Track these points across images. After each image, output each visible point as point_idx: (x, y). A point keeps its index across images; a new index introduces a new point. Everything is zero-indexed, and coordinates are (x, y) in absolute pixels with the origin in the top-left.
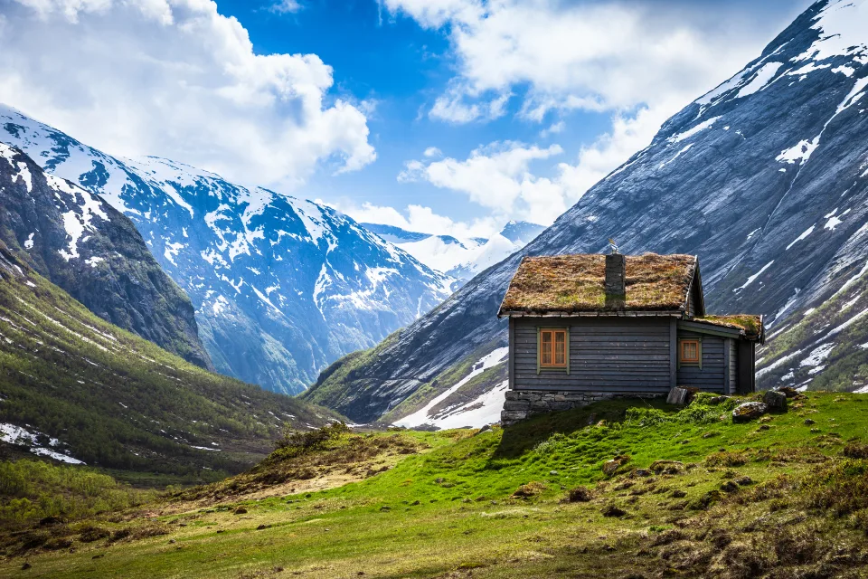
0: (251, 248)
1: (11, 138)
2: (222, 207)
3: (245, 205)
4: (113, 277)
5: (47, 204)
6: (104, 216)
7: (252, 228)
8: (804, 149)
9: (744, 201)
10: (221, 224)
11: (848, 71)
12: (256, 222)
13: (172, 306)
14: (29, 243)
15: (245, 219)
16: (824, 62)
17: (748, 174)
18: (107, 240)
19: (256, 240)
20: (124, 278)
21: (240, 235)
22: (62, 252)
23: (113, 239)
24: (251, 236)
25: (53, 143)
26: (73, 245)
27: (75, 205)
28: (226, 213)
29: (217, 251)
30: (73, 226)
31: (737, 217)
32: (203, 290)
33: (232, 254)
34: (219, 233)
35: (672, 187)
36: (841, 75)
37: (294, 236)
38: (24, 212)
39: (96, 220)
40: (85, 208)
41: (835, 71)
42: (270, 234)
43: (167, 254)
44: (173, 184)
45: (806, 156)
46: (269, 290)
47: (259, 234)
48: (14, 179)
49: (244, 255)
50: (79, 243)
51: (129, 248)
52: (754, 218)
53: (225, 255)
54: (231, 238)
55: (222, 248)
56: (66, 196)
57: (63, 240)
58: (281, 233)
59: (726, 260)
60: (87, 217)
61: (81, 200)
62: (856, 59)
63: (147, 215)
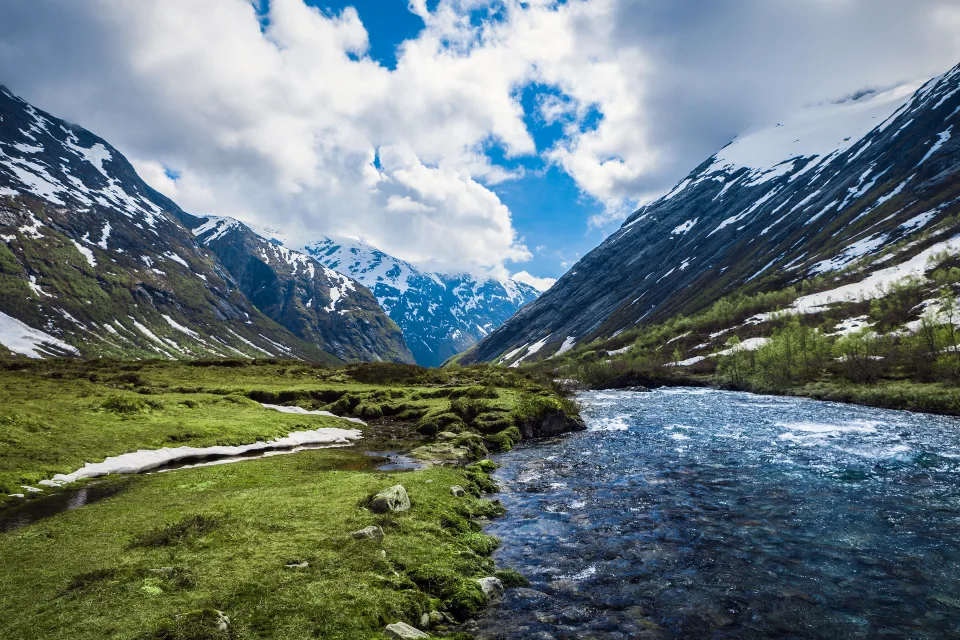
0: (477, 305)
1: (353, 255)
2: (462, 284)
3: (475, 282)
4: (352, 320)
5: (320, 284)
6: (353, 289)
7: (477, 294)
8: (688, 225)
9: (648, 257)
10: (461, 293)
11: (721, 179)
12: (480, 291)
13: (389, 334)
14: (309, 304)
15: (474, 290)
16: (709, 175)
17: (654, 242)
18: (353, 301)
19: (479, 301)
20: (360, 321)
21: (471, 298)
22: (326, 309)
23: (356, 300)
24: (477, 299)
25: (374, 257)
26: (333, 305)
27: (338, 284)
28: (464, 287)
29: (458, 306)
30: (335, 295)
31: (643, 266)
32: (448, 327)
33: (467, 308)
34: (461, 298)
35: (615, 253)
36: (717, 181)
37: (500, 297)
38: (308, 289)
39: (348, 291)
40: (343, 285)
41: (714, 179)
42: (487, 297)
43: (430, 310)
44: (438, 275)
45: (688, 229)
46: (487, 326)
47: (482, 297)
48: (305, 272)
49: (473, 309)
50: (336, 303)
51: (365, 305)
52: (651, 267)
53: (463, 309)
54: (466, 300)
55: (461, 306)
56: (334, 280)
57: (327, 302)
58: (493, 296)
59: (631, 291)
60: (343, 290)
61: (342, 281)
62: (727, 171)
63: (420, 290)
